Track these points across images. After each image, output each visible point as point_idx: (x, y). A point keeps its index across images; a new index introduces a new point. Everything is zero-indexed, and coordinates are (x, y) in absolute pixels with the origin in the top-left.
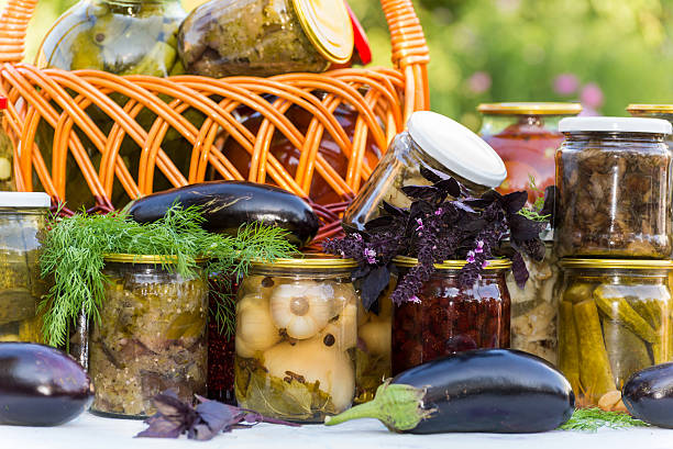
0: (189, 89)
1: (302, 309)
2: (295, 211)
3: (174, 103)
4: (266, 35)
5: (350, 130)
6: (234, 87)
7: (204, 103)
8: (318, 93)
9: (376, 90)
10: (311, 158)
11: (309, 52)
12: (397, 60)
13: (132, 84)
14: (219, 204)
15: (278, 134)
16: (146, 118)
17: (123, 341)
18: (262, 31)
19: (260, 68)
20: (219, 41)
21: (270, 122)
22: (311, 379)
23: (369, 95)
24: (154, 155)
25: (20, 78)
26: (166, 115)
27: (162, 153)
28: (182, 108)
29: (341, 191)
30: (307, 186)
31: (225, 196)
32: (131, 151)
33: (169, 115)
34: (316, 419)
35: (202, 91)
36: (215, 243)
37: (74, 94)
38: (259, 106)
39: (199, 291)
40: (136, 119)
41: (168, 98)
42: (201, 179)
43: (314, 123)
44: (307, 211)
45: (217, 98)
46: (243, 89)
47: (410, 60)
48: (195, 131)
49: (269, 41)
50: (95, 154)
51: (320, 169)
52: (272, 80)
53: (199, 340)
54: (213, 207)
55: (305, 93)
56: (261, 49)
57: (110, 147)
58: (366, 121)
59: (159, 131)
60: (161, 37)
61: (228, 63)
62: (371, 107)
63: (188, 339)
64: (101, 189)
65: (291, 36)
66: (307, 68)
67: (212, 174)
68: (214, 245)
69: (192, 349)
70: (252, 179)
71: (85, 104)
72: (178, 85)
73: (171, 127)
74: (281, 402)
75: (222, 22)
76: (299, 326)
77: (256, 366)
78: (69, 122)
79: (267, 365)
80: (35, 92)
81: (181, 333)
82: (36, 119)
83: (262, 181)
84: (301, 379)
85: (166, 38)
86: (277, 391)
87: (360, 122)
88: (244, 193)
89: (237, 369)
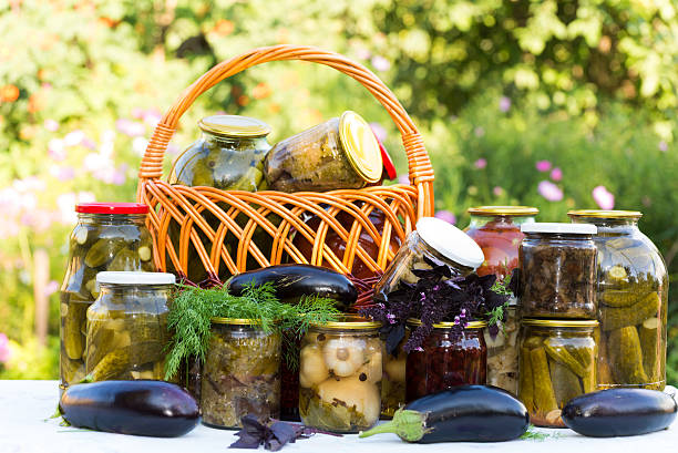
0: (271, 200)
1: (344, 356)
2: (341, 285)
3: (260, 210)
4: (323, 164)
5: (380, 228)
6: (301, 199)
7: (280, 210)
8: (358, 203)
9: (398, 200)
10: (353, 246)
11: (353, 176)
12: (412, 179)
13: (233, 197)
14: (290, 281)
15: (331, 230)
16: (242, 220)
17: (223, 377)
18: (320, 161)
19: (319, 186)
20: (291, 167)
21: (326, 223)
22: (350, 404)
23: (393, 204)
24: (247, 244)
25: (158, 190)
26: (256, 218)
27: (252, 243)
28: (265, 213)
29: (374, 270)
30: (350, 266)
31: (294, 274)
32: (232, 241)
33: (257, 217)
34: (353, 431)
35: (279, 202)
36: (285, 310)
37: (193, 202)
38: (319, 212)
39: (275, 343)
40: (235, 220)
41: (256, 206)
42: (278, 263)
43: (356, 223)
44: (349, 285)
45: (290, 206)
46: (307, 200)
47: (421, 179)
48: (275, 228)
49: (325, 167)
50: (207, 243)
51: (359, 253)
52: (327, 194)
53: (274, 376)
54: (285, 283)
55: (349, 203)
56: (320, 173)
57: (218, 239)
58: (391, 221)
59: (250, 228)
60: (253, 164)
61: (297, 181)
62: (394, 212)
63: (267, 376)
64: (211, 267)
65: (340, 164)
66: (351, 186)
67: (286, 258)
68: (285, 312)
69: (270, 381)
70: (313, 263)
71: (201, 209)
72: (263, 197)
73: (258, 226)
74: (330, 419)
75: (293, 155)
76: (342, 368)
77: (313, 394)
78: (190, 221)
79: (321, 393)
80: (167, 200)
81: (263, 371)
82: (168, 219)
83: (319, 264)
84: (343, 404)
85: (256, 164)
86: (327, 412)
87: (387, 223)
88: (306, 273)
89: (301, 396)
